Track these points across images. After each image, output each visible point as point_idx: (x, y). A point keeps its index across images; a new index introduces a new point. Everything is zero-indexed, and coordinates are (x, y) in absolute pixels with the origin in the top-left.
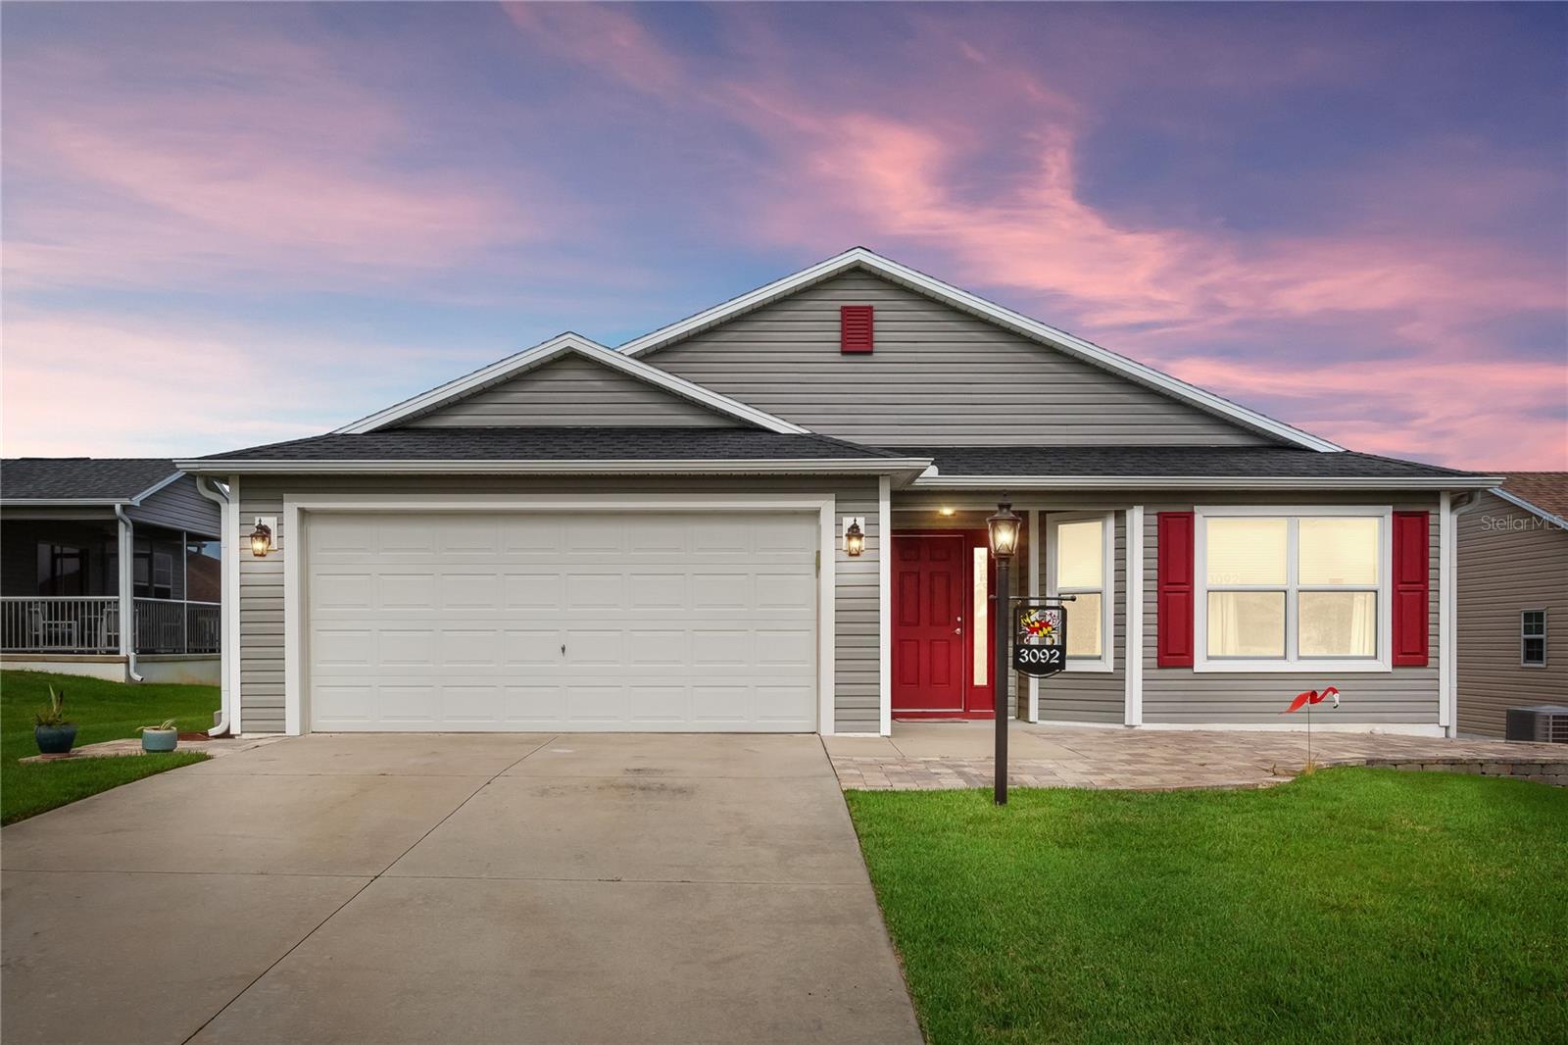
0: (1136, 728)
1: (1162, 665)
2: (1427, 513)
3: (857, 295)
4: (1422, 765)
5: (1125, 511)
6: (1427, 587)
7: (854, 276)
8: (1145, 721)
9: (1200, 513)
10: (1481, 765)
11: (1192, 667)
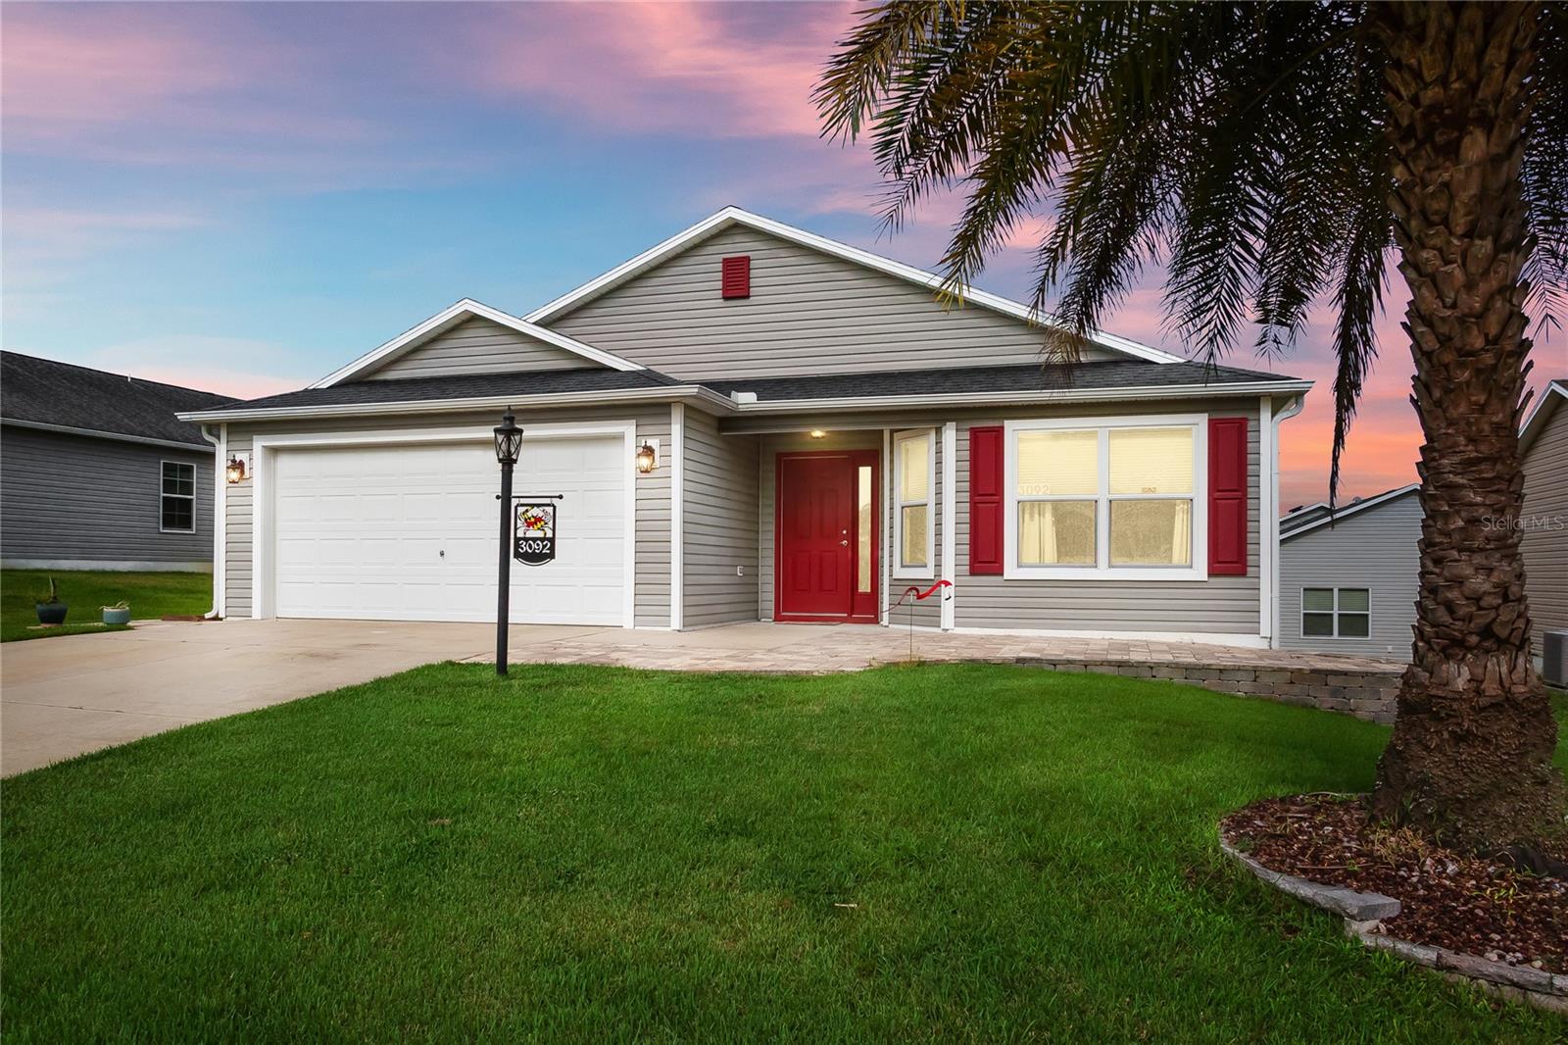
0: (949, 632)
1: (973, 573)
2: (1246, 419)
3: (736, 247)
4: (1086, 666)
5: (941, 428)
6: (1246, 495)
7: (734, 231)
8: (956, 625)
9: (1010, 427)
10: (1151, 668)
11: (1002, 574)
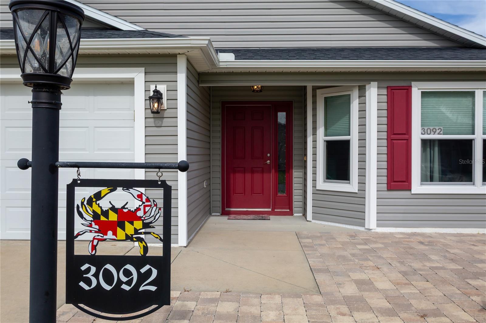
0: (373, 231)
1: (390, 188)
5: (365, 86)
8: (378, 226)
9: (416, 86)
11: (410, 190)
